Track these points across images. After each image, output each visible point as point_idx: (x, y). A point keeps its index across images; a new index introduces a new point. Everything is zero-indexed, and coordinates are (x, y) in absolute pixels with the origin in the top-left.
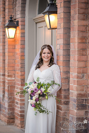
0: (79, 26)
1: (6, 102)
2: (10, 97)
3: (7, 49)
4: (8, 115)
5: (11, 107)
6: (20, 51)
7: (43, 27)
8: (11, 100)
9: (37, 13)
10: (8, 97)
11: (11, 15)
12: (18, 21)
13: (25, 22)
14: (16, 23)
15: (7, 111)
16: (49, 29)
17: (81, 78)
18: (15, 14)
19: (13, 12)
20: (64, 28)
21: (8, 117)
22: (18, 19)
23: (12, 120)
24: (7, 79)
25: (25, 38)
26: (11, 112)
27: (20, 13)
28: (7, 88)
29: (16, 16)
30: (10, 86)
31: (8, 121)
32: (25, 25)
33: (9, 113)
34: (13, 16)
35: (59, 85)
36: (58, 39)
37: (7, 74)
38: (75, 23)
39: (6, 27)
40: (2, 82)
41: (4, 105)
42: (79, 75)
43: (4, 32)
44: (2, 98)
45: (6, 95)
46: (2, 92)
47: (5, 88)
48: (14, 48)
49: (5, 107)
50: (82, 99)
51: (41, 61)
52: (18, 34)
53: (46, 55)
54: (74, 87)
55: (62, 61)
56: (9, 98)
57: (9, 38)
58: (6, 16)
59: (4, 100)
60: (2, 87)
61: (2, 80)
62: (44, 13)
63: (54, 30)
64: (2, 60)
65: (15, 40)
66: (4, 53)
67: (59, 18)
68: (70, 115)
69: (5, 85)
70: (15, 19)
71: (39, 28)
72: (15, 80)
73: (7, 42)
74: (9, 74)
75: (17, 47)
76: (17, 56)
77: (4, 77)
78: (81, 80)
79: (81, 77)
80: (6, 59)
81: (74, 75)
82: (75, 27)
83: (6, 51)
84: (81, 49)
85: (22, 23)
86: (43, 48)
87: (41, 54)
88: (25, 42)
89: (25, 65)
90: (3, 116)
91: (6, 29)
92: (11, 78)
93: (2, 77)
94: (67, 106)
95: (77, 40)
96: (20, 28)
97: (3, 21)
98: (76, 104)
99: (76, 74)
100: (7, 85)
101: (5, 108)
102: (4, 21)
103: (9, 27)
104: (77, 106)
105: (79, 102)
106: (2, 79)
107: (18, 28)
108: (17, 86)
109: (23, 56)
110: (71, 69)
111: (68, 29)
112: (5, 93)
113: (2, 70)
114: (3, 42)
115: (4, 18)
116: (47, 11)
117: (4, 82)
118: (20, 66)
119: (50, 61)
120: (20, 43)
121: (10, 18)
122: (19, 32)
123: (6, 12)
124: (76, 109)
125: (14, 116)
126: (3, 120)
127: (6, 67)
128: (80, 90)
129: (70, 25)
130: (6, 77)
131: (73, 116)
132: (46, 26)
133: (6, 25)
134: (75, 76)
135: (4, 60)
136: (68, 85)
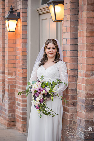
0: (87, 18)
1: (6, 103)
2: (10, 97)
3: (8, 44)
4: (8, 118)
5: (11, 109)
6: (21, 46)
7: (47, 19)
8: (12, 101)
9: (41, 4)
10: (8, 98)
11: (12, 6)
12: (19, 12)
13: (27, 14)
14: (17, 15)
15: (7, 113)
16: (54, 21)
17: (91, 77)
18: (16, 4)
19: (14, 2)
20: (71, 20)
21: (8, 120)
22: (20, 10)
23: (12, 123)
24: (7, 77)
25: (27, 31)
26: (12, 114)
27: (21, 3)
28: (7, 87)
29: (17, 7)
30: (10, 85)
31: (8, 124)
32: (27, 17)
33: (9, 115)
34: (14, 7)
35: (66, 84)
36: (65, 33)
37: (6, 71)
38: (84, 14)
39: (6, 19)
40: (1, 81)
41: (4, 106)
42: (88, 72)
43: (4, 24)
44: (2, 99)
45: (6, 95)
46: (1, 92)
47: (4, 87)
48: (15, 42)
49: (5, 108)
50: (91, 100)
51: (46, 57)
52: (19, 28)
53: (51, 50)
54: (82, 86)
55: (69, 57)
56: (10, 99)
57: (9, 31)
58: (6, 6)
59: (3, 101)
60: (1, 87)
61: (2, 79)
62: (48, 4)
63: (59, 23)
64: (1, 56)
65: (16, 34)
66: (4, 48)
67: (65, 8)
68: (78, 117)
69: (4, 84)
70: (16, 10)
71: (43, 20)
72: (16, 79)
73: (7, 36)
74: (10, 72)
75: (18, 41)
76: (18, 51)
77: (4, 75)
78: (90, 78)
79: (91, 75)
80: (6, 55)
81: (82, 73)
82: (83, 19)
83: (6, 45)
84: (90, 44)
85: (24, 15)
86: (47, 42)
87: (45, 50)
88: (27, 36)
89: (27, 62)
90: (3, 119)
91: (6, 21)
92: (11, 76)
93: (1, 75)
94: (75, 107)
95: (86, 34)
96: (22, 20)
97: (2, 12)
98: (84, 105)
99: (85, 71)
100: (7, 85)
101: (5, 110)
102: (4, 12)
103: (9, 19)
104: (86, 108)
105: (88, 103)
106: (1, 77)
107: (19, 20)
108: (18, 85)
109: (25, 51)
110: (79, 66)
111: (75, 22)
112: (4, 93)
113: (1, 68)
114: (2, 36)
115: (4, 9)
116: (52, 1)
117: (4, 81)
118: (21, 63)
119: (55, 57)
120: (22, 37)
121: (10, 9)
122: (21, 24)
123: (6, 2)
124: (84, 111)
125: (15, 118)
126: (2, 123)
127: (6, 64)
128: (90, 90)
129: (77, 17)
130: (6, 76)
131: (82, 119)
132: (51, 18)
133: (6, 17)
134: (84, 74)
135: (4, 56)
136: (76, 84)
